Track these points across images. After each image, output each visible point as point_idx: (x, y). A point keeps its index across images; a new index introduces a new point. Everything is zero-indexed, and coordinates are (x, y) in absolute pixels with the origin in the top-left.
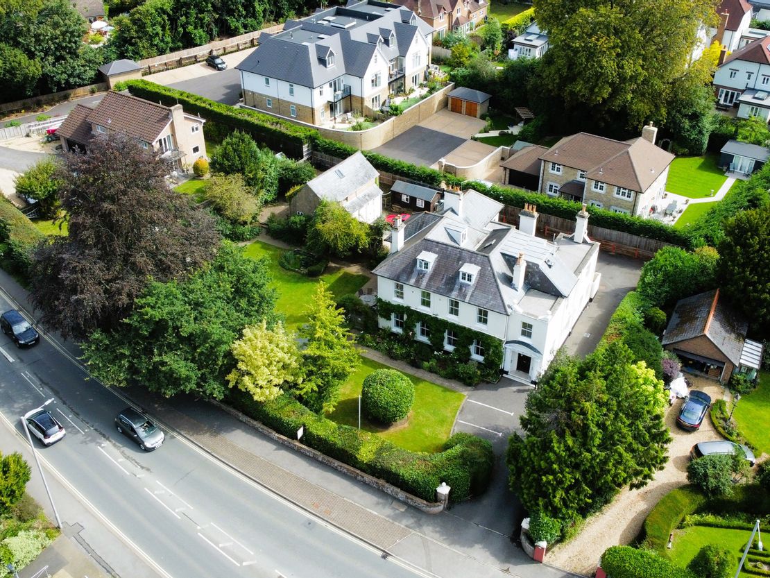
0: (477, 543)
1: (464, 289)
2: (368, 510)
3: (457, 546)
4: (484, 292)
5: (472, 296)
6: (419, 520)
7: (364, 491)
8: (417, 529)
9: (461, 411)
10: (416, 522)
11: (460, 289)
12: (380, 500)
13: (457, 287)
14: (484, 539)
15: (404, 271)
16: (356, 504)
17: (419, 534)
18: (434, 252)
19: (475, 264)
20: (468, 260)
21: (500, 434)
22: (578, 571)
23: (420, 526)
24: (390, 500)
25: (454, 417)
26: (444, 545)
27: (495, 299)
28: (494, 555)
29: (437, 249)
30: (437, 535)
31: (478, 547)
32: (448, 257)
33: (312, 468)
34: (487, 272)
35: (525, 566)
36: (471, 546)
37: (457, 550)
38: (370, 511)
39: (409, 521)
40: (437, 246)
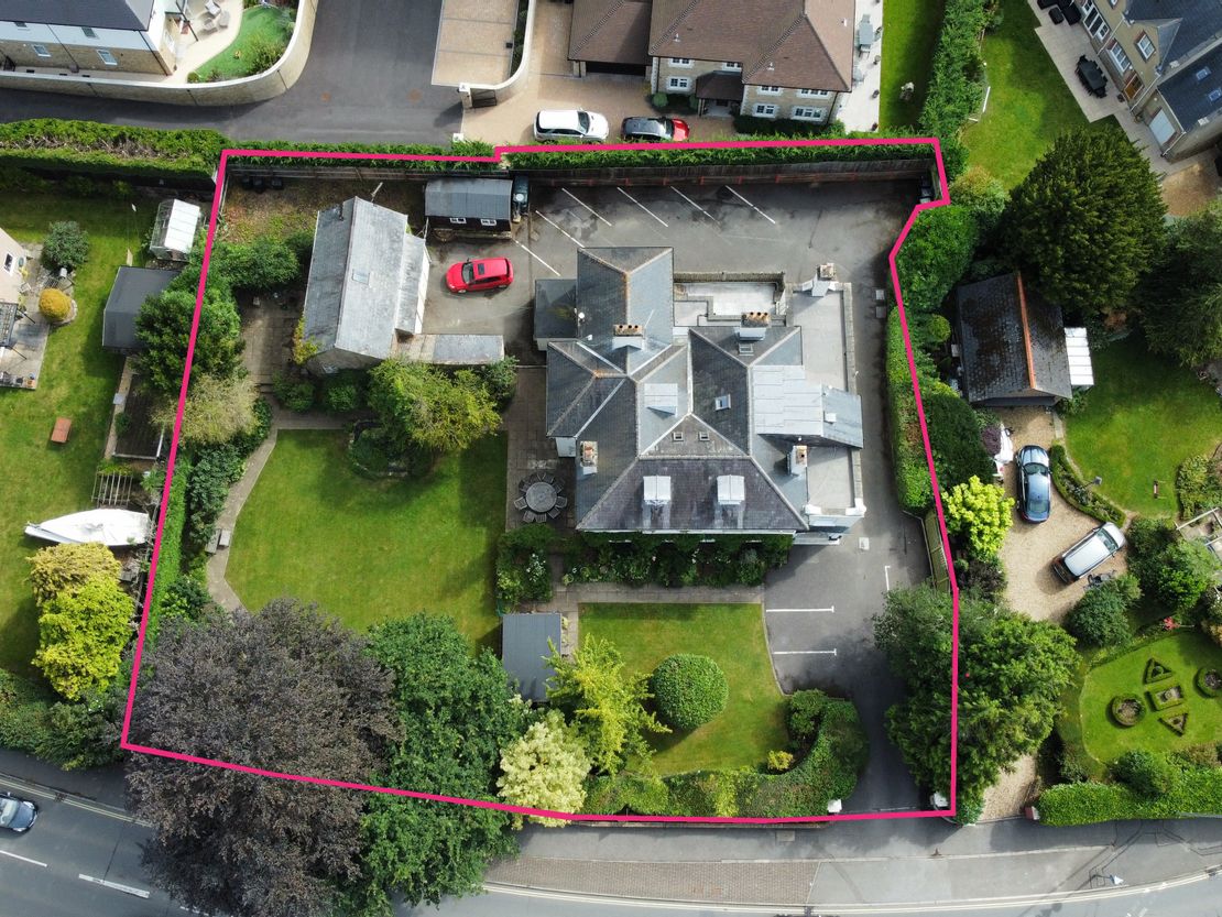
0: (890, 835)
1: (729, 512)
2: (756, 861)
3: (873, 852)
4: (761, 508)
5: (745, 518)
6: (817, 841)
7: (738, 838)
8: (820, 855)
9: (769, 634)
10: (814, 846)
11: (725, 514)
12: (762, 839)
13: (717, 512)
14: (895, 828)
15: (627, 512)
16: (740, 862)
17: (826, 860)
18: (663, 474)
19: (733, 474)
20: (720, 471)
21: (835, 652)
22: (1005, 813)
23: (821, 849)
24: (772, 834)
25: (765, 649)
26: (860, 860)
27: (779, 513)
28: (915, 840)
29: (666, 469)
30: (846, 851)
31: (892, 840)
32: (687, 475)
33: (660, 840)
34: (756, 481)
35: (951, 837)
36: (886, 842)
37: (875, 857)
38: (760, 861)
39: (806, 849)
40: (664, 465)
